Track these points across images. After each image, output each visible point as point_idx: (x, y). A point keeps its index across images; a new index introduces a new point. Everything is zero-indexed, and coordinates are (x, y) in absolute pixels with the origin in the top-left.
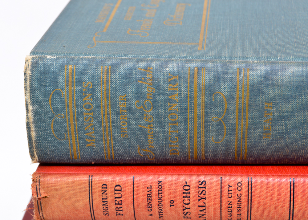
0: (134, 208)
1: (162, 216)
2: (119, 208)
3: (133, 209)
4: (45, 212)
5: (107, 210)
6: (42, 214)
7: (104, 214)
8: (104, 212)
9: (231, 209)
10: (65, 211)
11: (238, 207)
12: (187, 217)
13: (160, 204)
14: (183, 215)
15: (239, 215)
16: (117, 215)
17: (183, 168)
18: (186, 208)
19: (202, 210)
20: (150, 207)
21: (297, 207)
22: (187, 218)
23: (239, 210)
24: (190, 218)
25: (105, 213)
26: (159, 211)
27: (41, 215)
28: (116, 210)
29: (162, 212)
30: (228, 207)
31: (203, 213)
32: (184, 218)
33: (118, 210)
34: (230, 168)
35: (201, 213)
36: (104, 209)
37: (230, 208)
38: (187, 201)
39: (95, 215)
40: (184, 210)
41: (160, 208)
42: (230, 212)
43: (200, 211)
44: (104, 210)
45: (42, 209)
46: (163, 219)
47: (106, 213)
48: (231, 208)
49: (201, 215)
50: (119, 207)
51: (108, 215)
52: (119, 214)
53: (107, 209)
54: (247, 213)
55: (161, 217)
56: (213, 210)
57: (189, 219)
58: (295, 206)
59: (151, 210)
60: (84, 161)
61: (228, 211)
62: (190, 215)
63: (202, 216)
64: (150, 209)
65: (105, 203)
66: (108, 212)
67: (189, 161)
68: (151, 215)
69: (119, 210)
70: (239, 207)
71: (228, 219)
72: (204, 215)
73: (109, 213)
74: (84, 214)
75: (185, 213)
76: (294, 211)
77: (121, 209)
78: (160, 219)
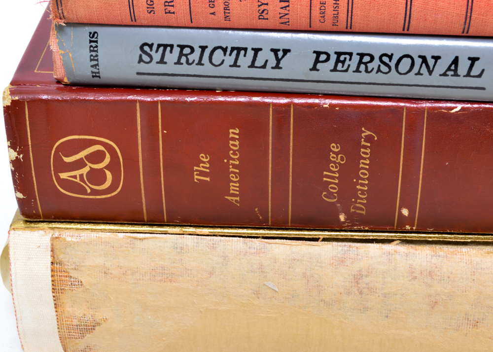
0: (190, 3)
1: (228, 15)
2: (169, 3)
3: (188, 4)
4: (66, 7)
5: (153, 5)
6: (62, 10)
7: (148, 11)
8: (148, 8)
9: (325, 5)
10: (94, 6)
11: (334, 4)
12: (263, 17)
14: (258, 14)
15: (335, 16)
16: (166, 13)
18: (263, 4)
19: (284, 7)
20: (212, 3)
21: (416, 4)
22: (264, 19)
23: (336, 8)
24: (267, 19)
25: (150, 10)
26: (225, 8)
27: (60, 11)
28: (165, 6)
29: (229, 10)
30: (321, 4)
31: (286, 12)
32: (259, 19)
33: (167, 6)
35: (283, 11)
36: (148, 3)
37: (323, 4)
39: (135, 12)
40: (259, 6)
41: (225, 4)
42: (324, 11)
43: (282, 8)
44: (149, 5)
45: (61, 3)
46: (230, 20)
47: (151, 9)
48: (325, 4)
49: (283, 15)
50: (169, 1)
51: (154, 13)
52: (169, 11)
53: (152, 3)
54: (346, 13)
55: (228, 16)
56: (299, 6)
57: (266, 20)
58: (413, 3)
59: (213, 6)
61: (320, 9)
62: (267, 14)
63: (284, 16)
64: (213, 5)
66: (154, 8)
68: (213, 14)
69: (169, 6)
70: (336, 4)
71: (320, 20)
72: (287, 14)
73: (154, 10)
74: (120, 11)
75: (260, 12)
76: (412, 11)
77: (172, 4)
78: (225, 20)
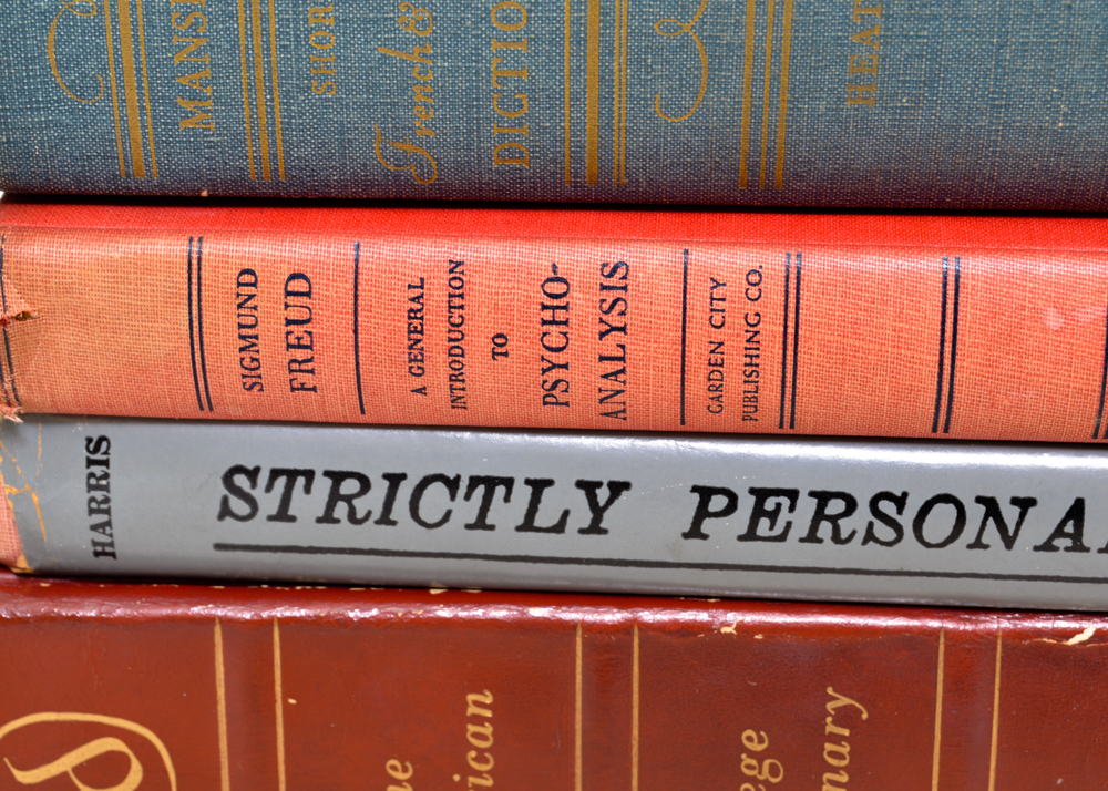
0: (357, 364)
1: (461, 393)
2: (300, 363)
3: (353, 366)
4: (23, 373)
5: (258, 368)
6: (13, 382)
7: (244, 384)
8: (244, 376)
9: (721, 369)
10: (100, 373)
11: (746, 365)
12: (555, 400)
13: (456, 350)
14: (543, 392)
15: (749, 395)
16: (293, 389)
17: (545, 217)
18: (554, 366)
19: (612, 374)
20: (417, 362)
21: (965, 364)
22: (557, 404)
23: (750, 375)
24: (567, 404)
25: (249, 381)
26: (451, 376)
27: (6, 386)
28: (291, 371)
29: (463, 381)
30: (710, 364)
31: (618, 387)
32: (545, 403)
33: (296, 371)
34: (721, 220)
35: (608, 384)
36: (245, 364)
37: (716, 365)
38: (555, 339)
39: (210, 387)
40: (544, 371)
41: (453, 365)
42: (718, 383)
43: (605, 376)
44: (246, 368)
45: (10, 364)
46: (465, 408)
47: (254, 380)
48: (722, 365)
49: (609, 393)
50: (300, 359)
51: (261, 390)
52: (302, 384)
53: (255, 364)
54: (779, 388)
55: (460, 398)
56: (651, 372)
57: (564, 407)
58: (958, 363)
59: (420, 372)
60: (172, 188)
61: (710, 380)
62: (566, 391)
63: (611, 396)
64: (419, 368)
65: (248, 342)
66: (260, 377)
67: (568, 191)
68: (421, 391)
69: (301, 371)
70: (751, 365)
71: (709, 407)
72: (618, 392)
73: (262, 381)
74: (168, 383)
75: (547, 386)
76: (956, 382)
77: (309, 366)
78: (453, 407)
